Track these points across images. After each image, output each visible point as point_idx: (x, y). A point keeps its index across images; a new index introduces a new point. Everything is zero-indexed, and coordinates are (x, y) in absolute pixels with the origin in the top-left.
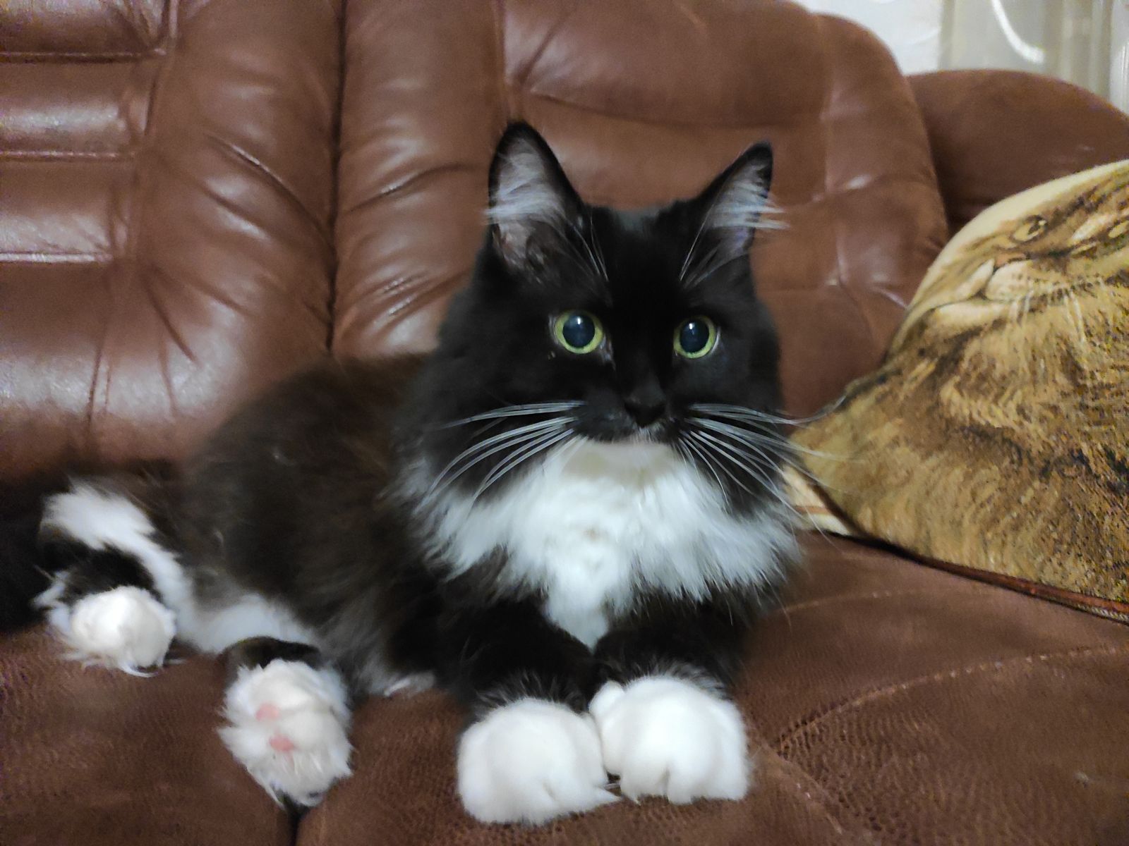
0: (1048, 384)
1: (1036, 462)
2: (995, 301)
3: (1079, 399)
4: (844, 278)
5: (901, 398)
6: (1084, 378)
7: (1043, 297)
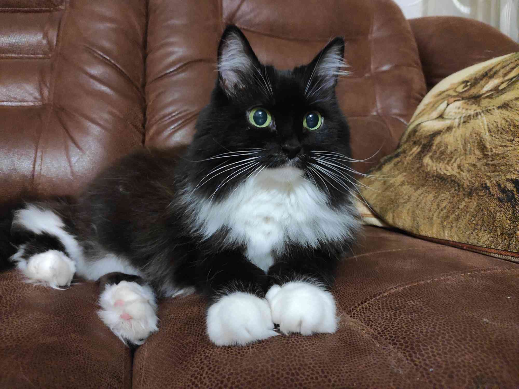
0: (471, 155)
1: (466, 189)
2: (448, 119)
3: (485, 161)
4: (379, 111)
5: (406, 163)
6: (488, 151)
7: (469, 116)
